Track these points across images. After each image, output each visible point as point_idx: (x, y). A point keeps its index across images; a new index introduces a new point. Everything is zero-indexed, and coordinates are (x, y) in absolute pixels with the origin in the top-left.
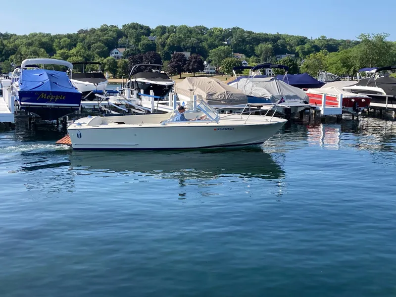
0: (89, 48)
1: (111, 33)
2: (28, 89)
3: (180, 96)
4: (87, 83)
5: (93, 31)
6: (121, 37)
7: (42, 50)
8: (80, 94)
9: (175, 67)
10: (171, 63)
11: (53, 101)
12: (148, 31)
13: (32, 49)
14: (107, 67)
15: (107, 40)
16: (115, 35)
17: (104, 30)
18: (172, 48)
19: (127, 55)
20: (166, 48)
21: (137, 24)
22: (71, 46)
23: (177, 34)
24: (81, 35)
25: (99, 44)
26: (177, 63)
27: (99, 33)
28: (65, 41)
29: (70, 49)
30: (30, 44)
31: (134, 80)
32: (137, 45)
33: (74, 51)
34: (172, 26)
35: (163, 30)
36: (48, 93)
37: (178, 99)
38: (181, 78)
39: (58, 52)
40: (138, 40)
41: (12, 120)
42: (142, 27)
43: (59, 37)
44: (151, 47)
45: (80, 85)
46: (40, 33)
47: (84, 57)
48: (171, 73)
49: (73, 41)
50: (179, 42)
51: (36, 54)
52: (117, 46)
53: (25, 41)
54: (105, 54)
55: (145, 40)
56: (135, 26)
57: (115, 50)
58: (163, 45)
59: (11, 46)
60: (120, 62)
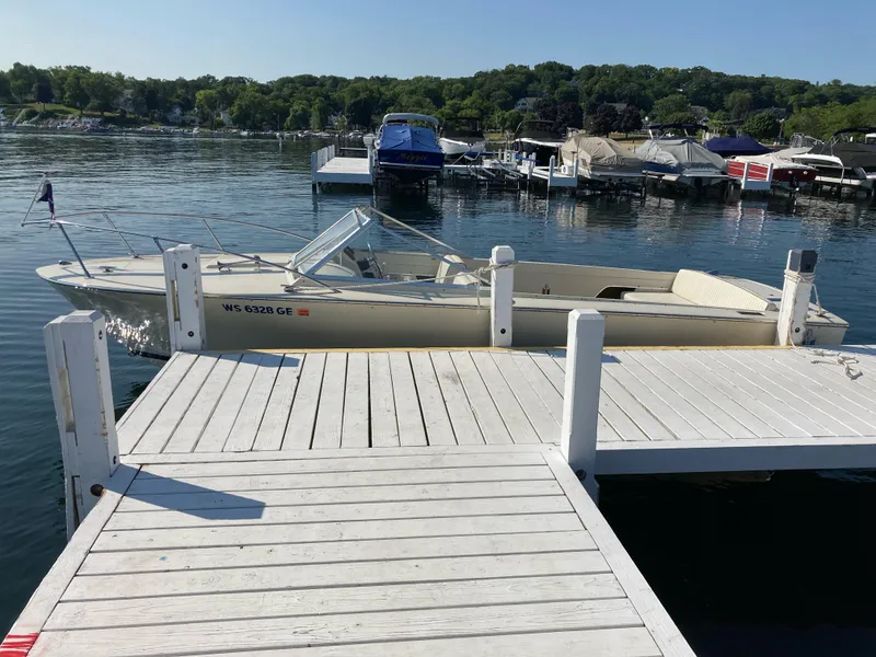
0: (488, 97)
1: (518, 76)
4: (461, 143)
5: (495, 73)
6: (531, 82)
7: (428, 100)
9: (600, 124)
11: (413, 162)
12: (568, 73)
13: (415, 98)
14: (508, 123)
15: (513, 86)
16: (523, 79)
17: (510, 71)
18: (602, 97)
19: (537, 107)
20: (593, 98)
21: (555, 63)
22: (464, 95)
23: (610, 76)
24: (479, 80)
25: (502, 92)
26: (603, 119)
27: (503, 76)
28: (458, 88)
29: (463, 99)
30: (412, 92)
32: (553, 94)
33: (467, 102)
35: (590, 71)
39: (447, 102)
40: (555, 86)
42: (561, 67)
43: (450, 82)
44: (572, 96)
46: (427, 77)
47: (481, 110)
49: (467, 86)
50: (613, 89)
51: (419, 105)
52: (526, 95)
53: (407, 88)
54: (506, 106)
55: (565, 86)
56: (551, 66)
57: (522, 101)
58: (589, 94)
59: (389, 94)
60: (527, 117)
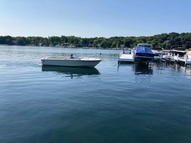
0: (157, 40)
1: (165, 36)
2: (139, 52)
3: (188, 56)
4: (156, 51)
5: (159, 35)
6: (168, 37)
7: (143, 41)
8: (154, 54)
9: (187, 46)
10: (186, 45)
11: (146, 56)
12: (178, 35)
13: (140, 41)
14: (162, 46)
15: (163, 38)
16: (166, 36)
17: (163, 35)
18: (186, 40)
19: (169, 43)
20: (184, 40)
21: (174, 33)
22: (151, 40)
23: (189, 35)
24: (155, 37)
25: (160, 39)
26: (188, 45)
27: (161, 36)
28: (150, 39)
29: (151, 41)
30: (139, 40)
31: (172, 50)
32: (174, 39)
33: (152, 41)
34: (187, 33)
35: (184, 34)
36: (144, 54)
37: (188, 57)
38: (189, 50)
39: (147, 42)
40: (174, 38)
41: (133, 61)
42: (176, 33)
43: (148, 37)
44: (179, 40)
45: (154, 52)
46: (143, 36)
47: (155, 43)
48: (185, 48)
49: (152, 38)
50: (190, 38)
51: (141, 42)
52: (166, 40)
53: (138, 39)
54: (162, 42)
55: (176, 38)
56: (173, 33)
57: (166, 41)
58: (183, 39)
59: (134, 40)
60: (167, 45)
